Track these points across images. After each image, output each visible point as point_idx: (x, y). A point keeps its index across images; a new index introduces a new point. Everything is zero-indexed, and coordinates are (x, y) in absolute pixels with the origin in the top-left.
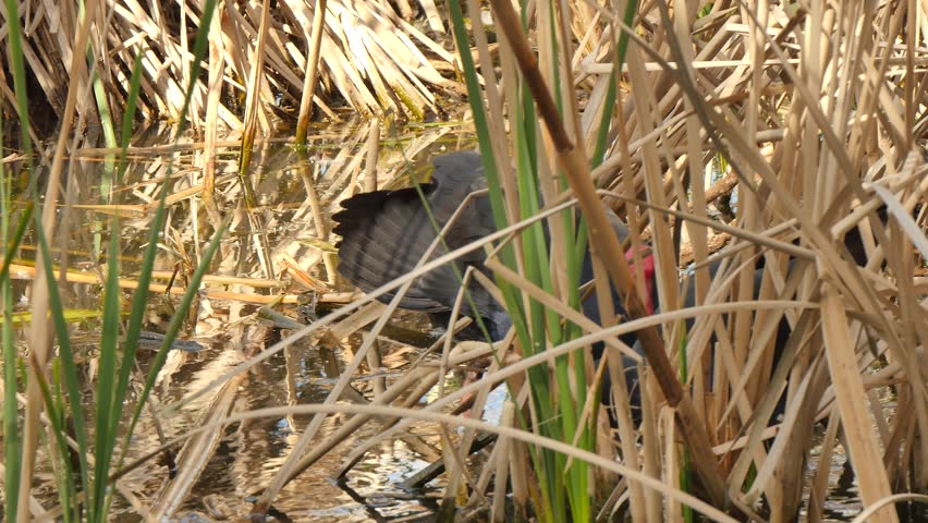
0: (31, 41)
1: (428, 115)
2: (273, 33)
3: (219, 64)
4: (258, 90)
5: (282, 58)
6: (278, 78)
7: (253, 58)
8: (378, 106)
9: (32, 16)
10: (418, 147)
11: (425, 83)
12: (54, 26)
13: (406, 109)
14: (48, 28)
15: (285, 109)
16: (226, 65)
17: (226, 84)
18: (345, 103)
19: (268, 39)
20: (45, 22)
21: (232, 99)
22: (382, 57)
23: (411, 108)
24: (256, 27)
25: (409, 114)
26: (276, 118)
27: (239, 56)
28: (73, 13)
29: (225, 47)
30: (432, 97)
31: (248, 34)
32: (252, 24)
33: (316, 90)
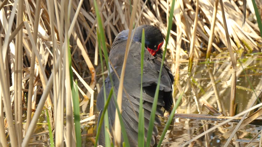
0: (115, 26)
1: (255, 50)
2: (199, 22)
3: (181, 34)
4: (194, 43)
5: (202, 31)
6: (201, 38)
7: (192, 31)
8: (236, 47)
9: (116, 18)
10: (250, 61)
11: (252, 38)
12: (123, 21)
13: (246, 48)
14: (121, 22)
15: (203, 49)
16: (183, 34)
17: (183, 41)
18: (225, 46)
19: (198, 25)
20: (120, 20)
21: (185, 46)
22: (237, 30)
23: (248, 47)
24: (193, 21)
25: (247, 49)
26: (200, 52)
27: (188, 31)
28: (129, 17)
29: (182, 28)
30: (255, 43)
31: (190, 22)
32: (191, 19)
33: (214, 41)
